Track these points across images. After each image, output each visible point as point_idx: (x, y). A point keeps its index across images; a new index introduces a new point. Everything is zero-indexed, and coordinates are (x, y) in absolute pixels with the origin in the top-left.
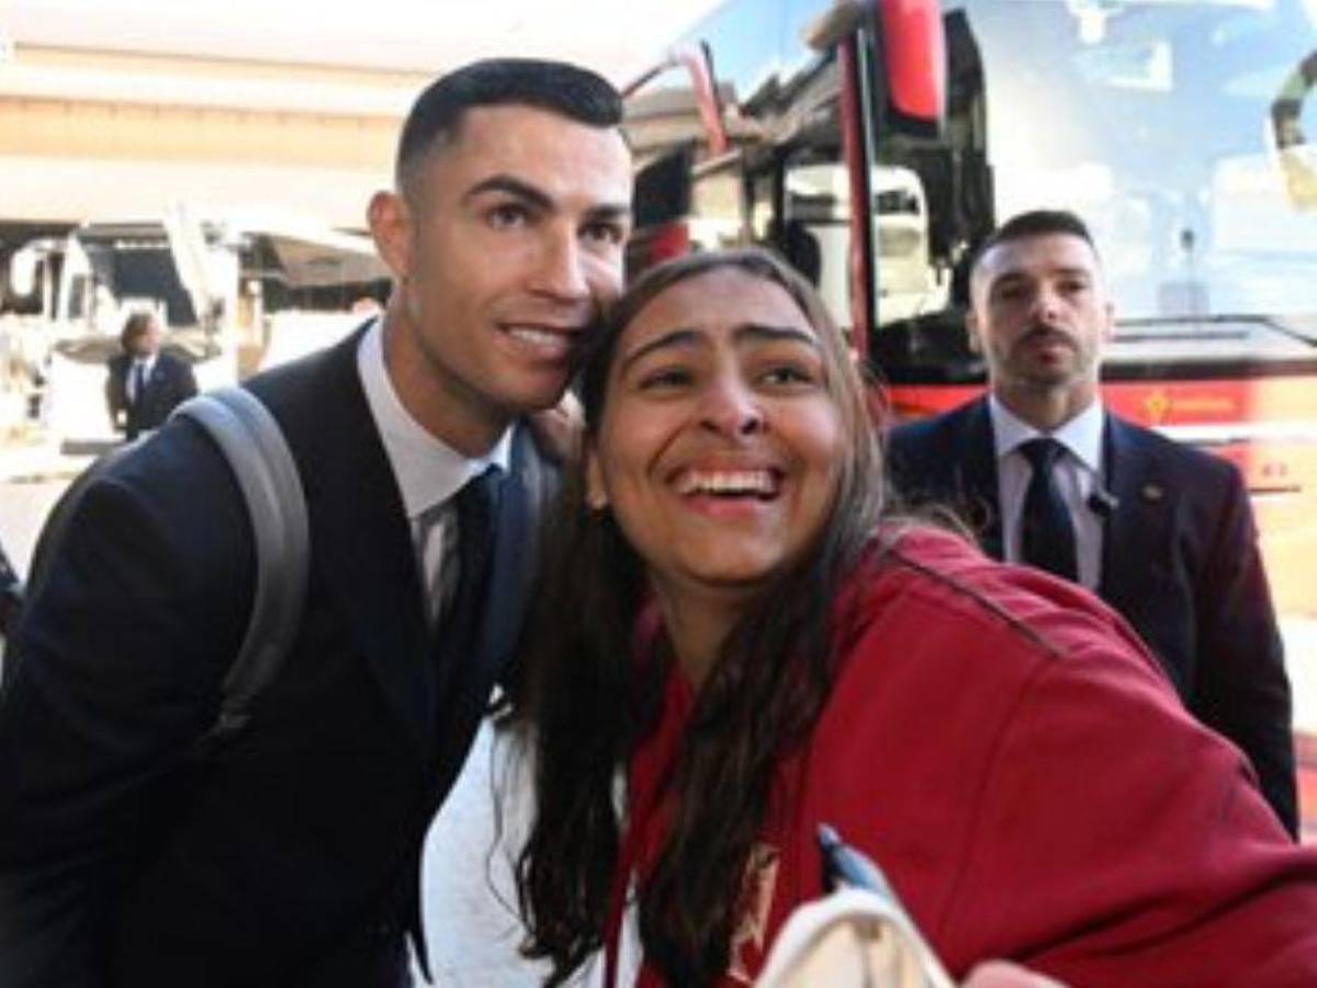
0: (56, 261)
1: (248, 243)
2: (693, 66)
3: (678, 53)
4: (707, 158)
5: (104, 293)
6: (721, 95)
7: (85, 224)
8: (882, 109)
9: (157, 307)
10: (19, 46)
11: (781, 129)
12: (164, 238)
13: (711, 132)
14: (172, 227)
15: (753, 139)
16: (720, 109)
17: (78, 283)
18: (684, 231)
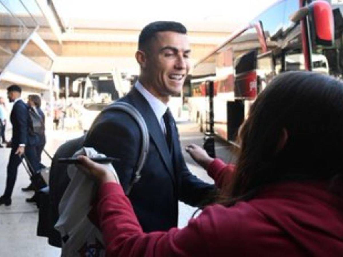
0: (84, 84)
1: (133, 78)
2: (257, 27)
3: (252, 24)
4: (261, 53)
5: (96, 92)
6: (265, 35)
7: (91, 74)
8: (314, 38)
9: (109, 95)
10: (76, 28)
11: (283, 44)
12: (111, 77)
13: (262, 45)
14: (113, 74)
15: (275, 47)
16: (265, 39)
17: (89, 89)
18: (255, 73)
